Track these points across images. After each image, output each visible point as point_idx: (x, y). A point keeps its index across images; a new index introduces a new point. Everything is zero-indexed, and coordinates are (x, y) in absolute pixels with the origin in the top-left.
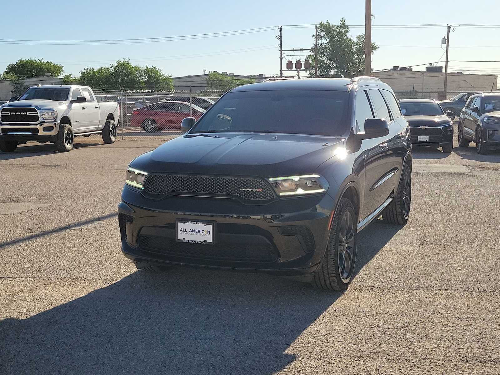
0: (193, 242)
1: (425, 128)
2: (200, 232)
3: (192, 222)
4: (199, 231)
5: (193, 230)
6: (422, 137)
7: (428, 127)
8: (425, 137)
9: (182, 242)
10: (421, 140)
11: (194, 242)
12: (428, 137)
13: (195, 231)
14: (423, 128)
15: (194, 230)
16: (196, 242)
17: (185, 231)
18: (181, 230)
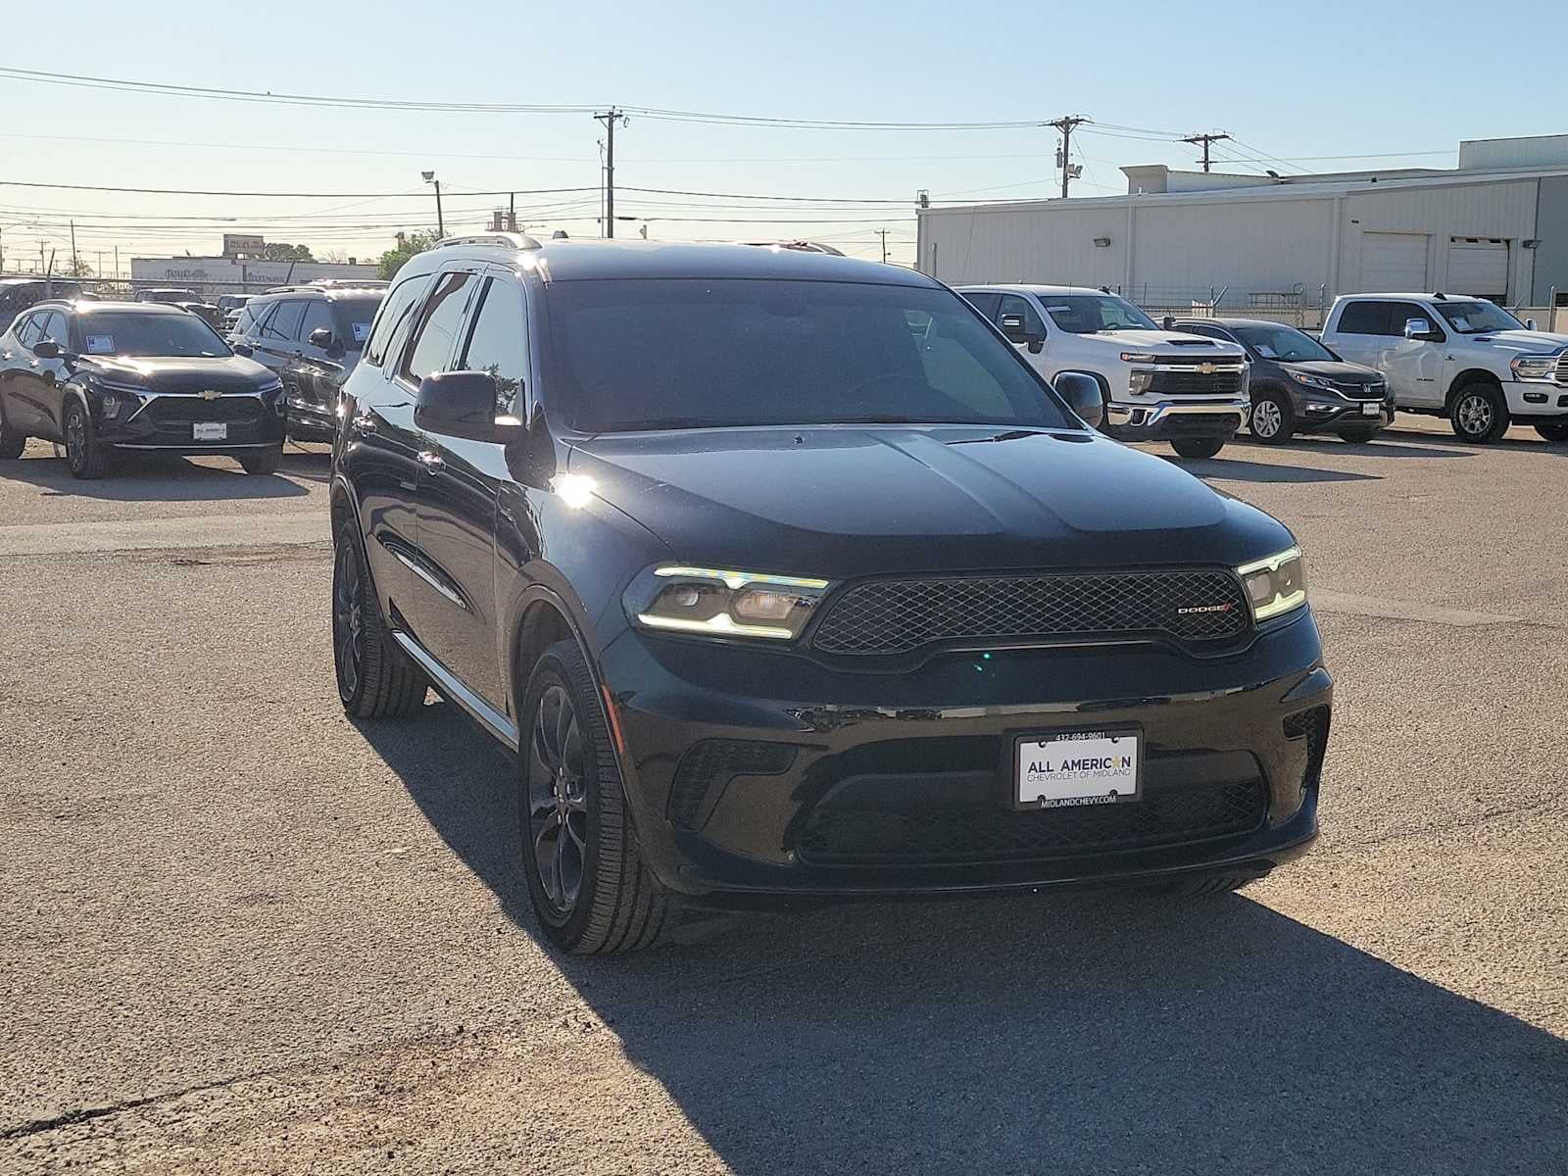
0: (1075, 802)
1: (212, 398)
2: (1098, 766)
3: (1071, 734)
4: (1095, 763)
5: (1073, 762)
6: (206, 426)
7: (223, 393)
8: (215, 425)
9: (1038, 811)
10: (205, 436)
11: (1078, 802)
12: (225, 425)
13: (1082, 764)
14: (207, 398)
15: (1076, 762)
16: (1085, 802)
17: (1046, 769)
18: (1031, 769)
